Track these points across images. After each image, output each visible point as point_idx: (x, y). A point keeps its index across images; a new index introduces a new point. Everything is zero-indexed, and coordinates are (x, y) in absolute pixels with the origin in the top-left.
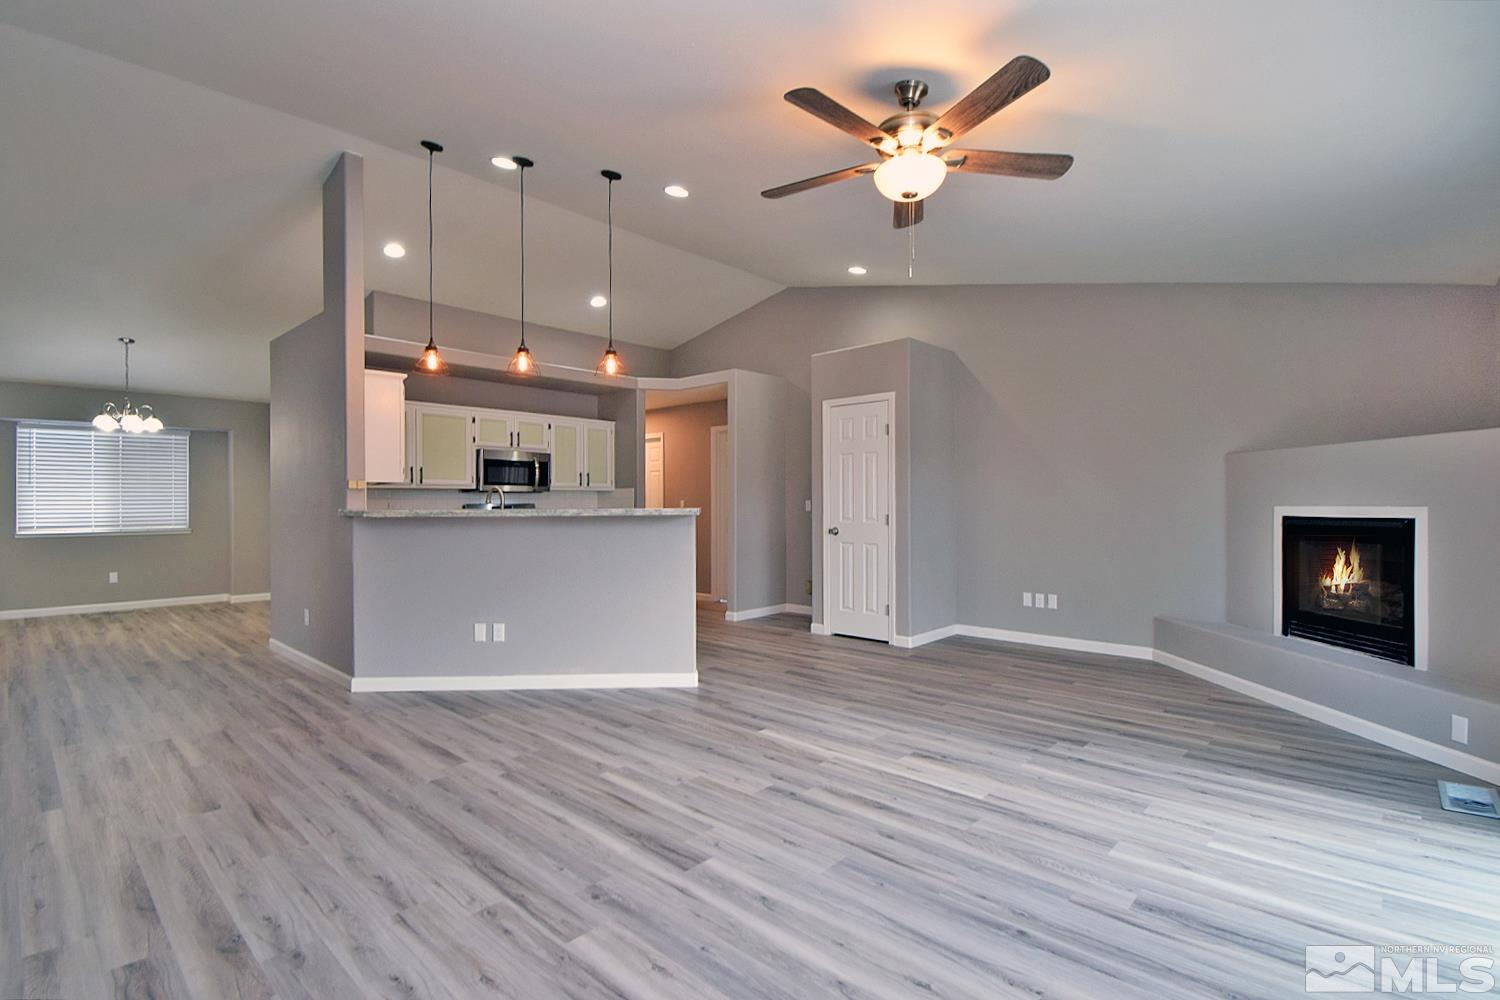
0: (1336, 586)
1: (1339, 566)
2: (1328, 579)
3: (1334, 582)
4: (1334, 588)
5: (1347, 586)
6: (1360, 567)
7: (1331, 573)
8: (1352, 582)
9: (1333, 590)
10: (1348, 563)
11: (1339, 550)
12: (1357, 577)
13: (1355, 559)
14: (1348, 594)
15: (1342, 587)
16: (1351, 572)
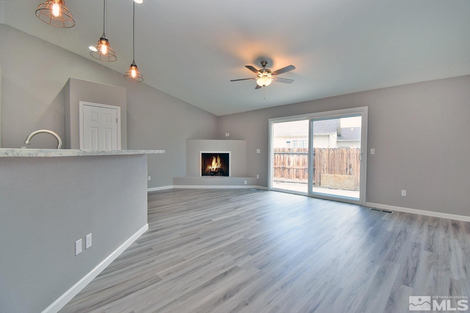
0: (213, 169)
1: (214, 163)
2: (210, 167)
3: (212, 168)
4: (212, 169)
5: (216, 169)
6: (220, 163)
7: (211, 165)
8: (218, 167)
9: (212, 170)
10: (216, 162)
11: (214, 157)
12: (219, 166)
13: (219, 160)
14: (216, 171)
15: (215, 169)
16: (218, 164)
